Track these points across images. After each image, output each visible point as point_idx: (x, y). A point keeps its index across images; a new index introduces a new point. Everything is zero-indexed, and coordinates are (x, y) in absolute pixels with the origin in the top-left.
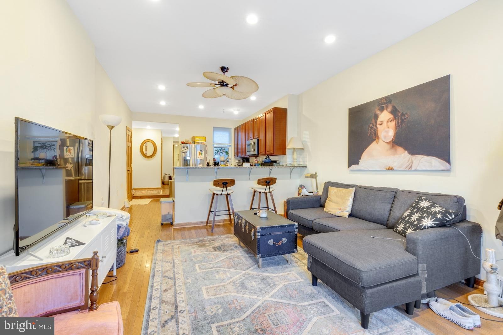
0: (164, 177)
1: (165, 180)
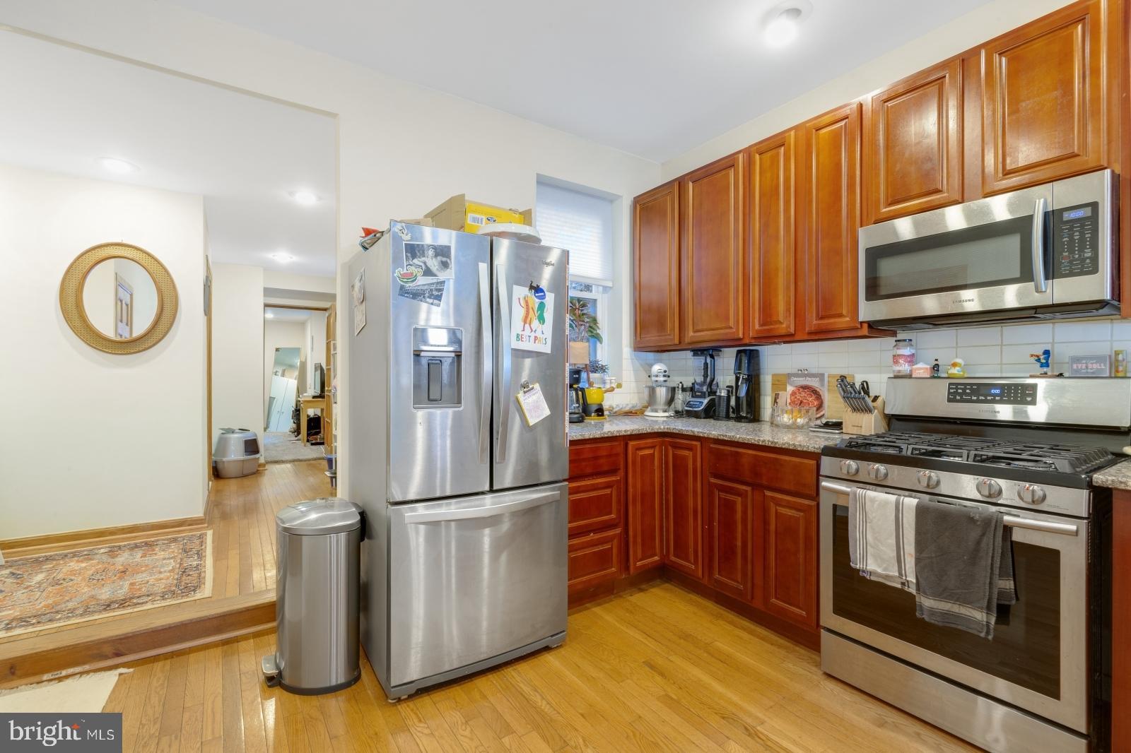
0: (223, 442)
1: (224, 459)
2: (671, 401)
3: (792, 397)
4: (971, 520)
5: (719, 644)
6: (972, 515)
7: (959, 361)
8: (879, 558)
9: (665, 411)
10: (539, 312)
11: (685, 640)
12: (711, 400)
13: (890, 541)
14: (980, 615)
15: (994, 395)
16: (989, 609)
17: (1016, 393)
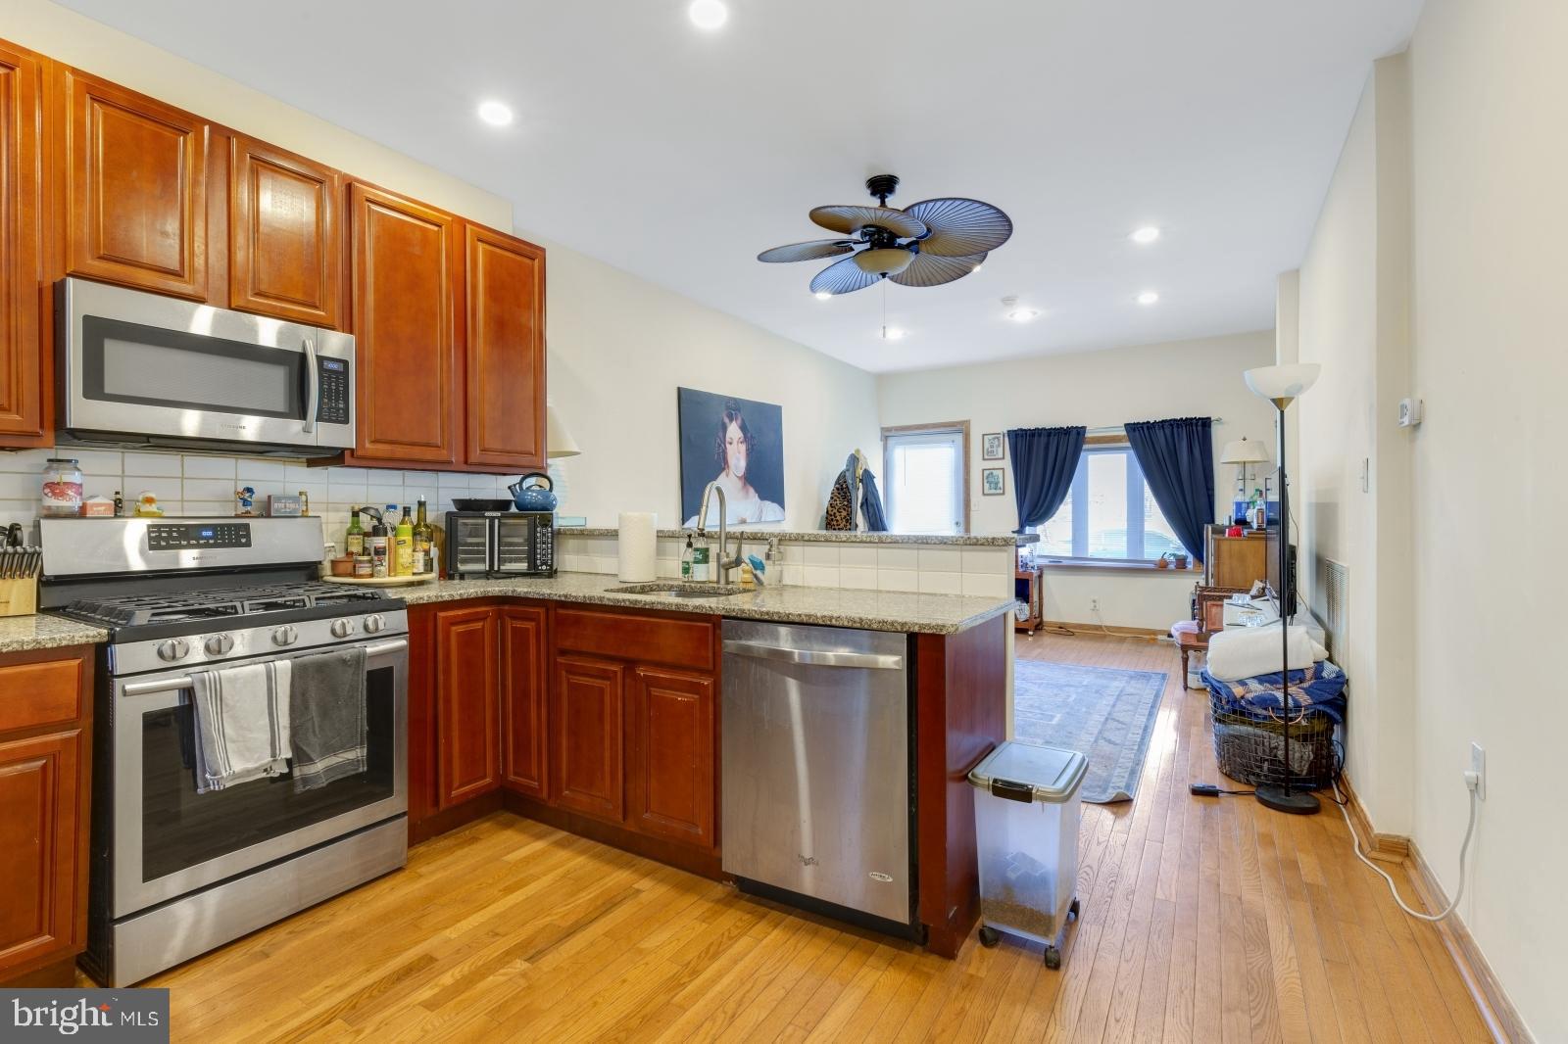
4: (344, 662)
6: (345, 657)
7: (151, 495)
8: (244, 751)
14: (351, 755)
15: (207, 538)
16: (362, 744)
17: (230, 535)
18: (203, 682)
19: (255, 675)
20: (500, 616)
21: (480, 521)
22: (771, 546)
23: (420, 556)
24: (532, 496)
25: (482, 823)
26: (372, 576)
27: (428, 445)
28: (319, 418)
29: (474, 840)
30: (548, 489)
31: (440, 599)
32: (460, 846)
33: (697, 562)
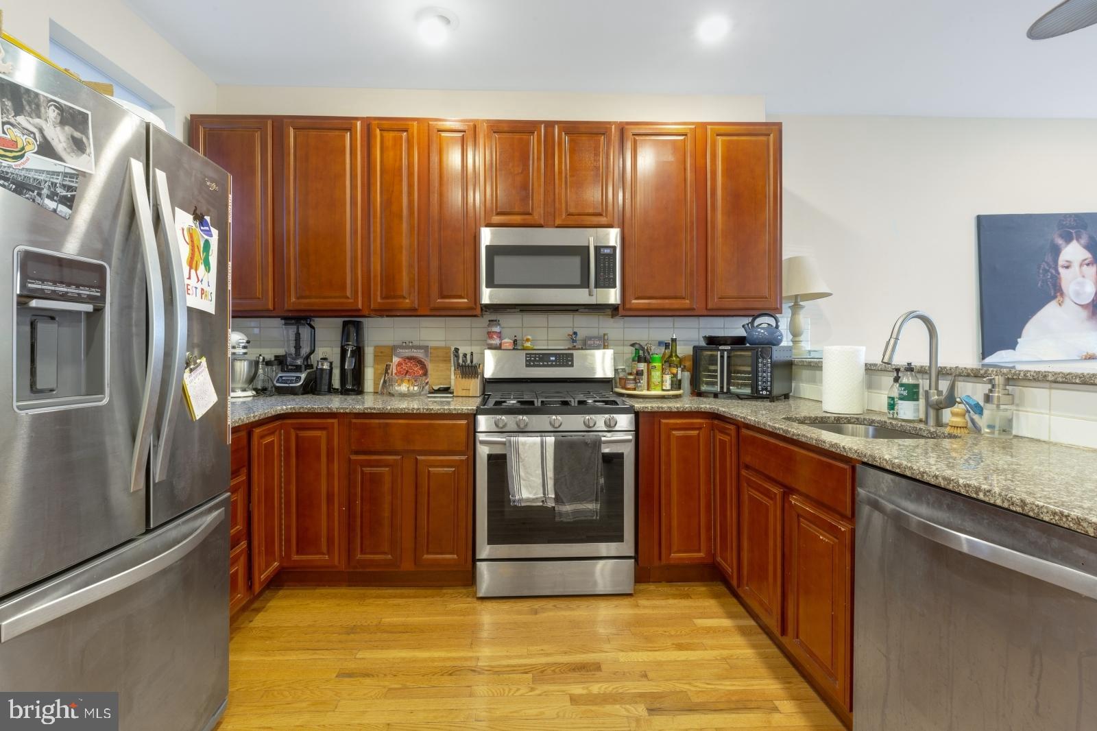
2: (252, 379)
3: (398, 368)
4: (586, 444)
5: (386, 620)
6: (587, 441)
7: (529, 337)
8: (529, 487)
9: (244, 390)
10: (205, 254)
11: (353, 633)
12: (309, 373)
13: (537, 472)
14: (591, 506)
15: (552, 361)
16: (597, 500)
17: (563, 359)
18: (510, 442)
19: (535, 444)
20: (712, 428)
21: (714, 353)
22: (993, 386)
23: (668, 378)
24: (759, 332)
25: (701, 586)
26: (635, 389)
27: (676, 298)
28: (596, 287)
29: (687, 596)
30: (774, 325)
31: (661, 410)
32: (675, 596)
33: (902, 398)
